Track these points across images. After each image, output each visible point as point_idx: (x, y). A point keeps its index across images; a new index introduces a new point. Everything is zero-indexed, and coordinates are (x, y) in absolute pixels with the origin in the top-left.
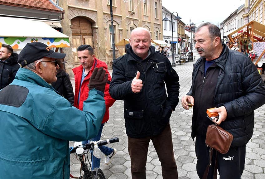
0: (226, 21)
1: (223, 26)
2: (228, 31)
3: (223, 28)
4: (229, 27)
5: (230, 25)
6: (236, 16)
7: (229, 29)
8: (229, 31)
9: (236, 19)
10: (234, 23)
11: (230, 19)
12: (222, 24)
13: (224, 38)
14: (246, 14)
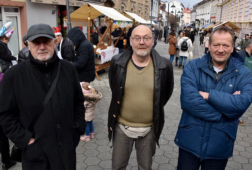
0: (199, 4)
1: (196, 9)
2: (200, 15)
3: (195, 11)
4: (202, 10)
5: (203, 9)
6: (210, 2)
7: (202, 13)
8: (202, 15)
9: (210, 5)
10: (208, 9)
11: (204, 4)
12: (195, 6)
13: (196, 21)
14: (220, 4)
